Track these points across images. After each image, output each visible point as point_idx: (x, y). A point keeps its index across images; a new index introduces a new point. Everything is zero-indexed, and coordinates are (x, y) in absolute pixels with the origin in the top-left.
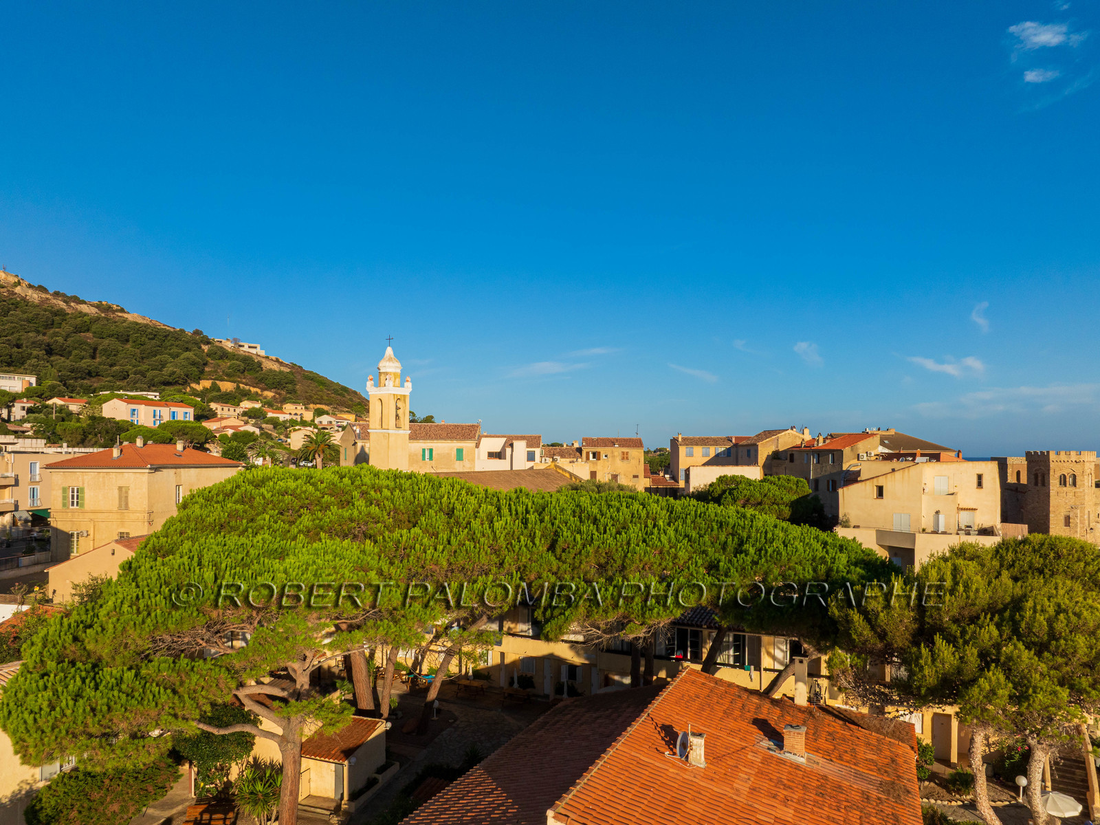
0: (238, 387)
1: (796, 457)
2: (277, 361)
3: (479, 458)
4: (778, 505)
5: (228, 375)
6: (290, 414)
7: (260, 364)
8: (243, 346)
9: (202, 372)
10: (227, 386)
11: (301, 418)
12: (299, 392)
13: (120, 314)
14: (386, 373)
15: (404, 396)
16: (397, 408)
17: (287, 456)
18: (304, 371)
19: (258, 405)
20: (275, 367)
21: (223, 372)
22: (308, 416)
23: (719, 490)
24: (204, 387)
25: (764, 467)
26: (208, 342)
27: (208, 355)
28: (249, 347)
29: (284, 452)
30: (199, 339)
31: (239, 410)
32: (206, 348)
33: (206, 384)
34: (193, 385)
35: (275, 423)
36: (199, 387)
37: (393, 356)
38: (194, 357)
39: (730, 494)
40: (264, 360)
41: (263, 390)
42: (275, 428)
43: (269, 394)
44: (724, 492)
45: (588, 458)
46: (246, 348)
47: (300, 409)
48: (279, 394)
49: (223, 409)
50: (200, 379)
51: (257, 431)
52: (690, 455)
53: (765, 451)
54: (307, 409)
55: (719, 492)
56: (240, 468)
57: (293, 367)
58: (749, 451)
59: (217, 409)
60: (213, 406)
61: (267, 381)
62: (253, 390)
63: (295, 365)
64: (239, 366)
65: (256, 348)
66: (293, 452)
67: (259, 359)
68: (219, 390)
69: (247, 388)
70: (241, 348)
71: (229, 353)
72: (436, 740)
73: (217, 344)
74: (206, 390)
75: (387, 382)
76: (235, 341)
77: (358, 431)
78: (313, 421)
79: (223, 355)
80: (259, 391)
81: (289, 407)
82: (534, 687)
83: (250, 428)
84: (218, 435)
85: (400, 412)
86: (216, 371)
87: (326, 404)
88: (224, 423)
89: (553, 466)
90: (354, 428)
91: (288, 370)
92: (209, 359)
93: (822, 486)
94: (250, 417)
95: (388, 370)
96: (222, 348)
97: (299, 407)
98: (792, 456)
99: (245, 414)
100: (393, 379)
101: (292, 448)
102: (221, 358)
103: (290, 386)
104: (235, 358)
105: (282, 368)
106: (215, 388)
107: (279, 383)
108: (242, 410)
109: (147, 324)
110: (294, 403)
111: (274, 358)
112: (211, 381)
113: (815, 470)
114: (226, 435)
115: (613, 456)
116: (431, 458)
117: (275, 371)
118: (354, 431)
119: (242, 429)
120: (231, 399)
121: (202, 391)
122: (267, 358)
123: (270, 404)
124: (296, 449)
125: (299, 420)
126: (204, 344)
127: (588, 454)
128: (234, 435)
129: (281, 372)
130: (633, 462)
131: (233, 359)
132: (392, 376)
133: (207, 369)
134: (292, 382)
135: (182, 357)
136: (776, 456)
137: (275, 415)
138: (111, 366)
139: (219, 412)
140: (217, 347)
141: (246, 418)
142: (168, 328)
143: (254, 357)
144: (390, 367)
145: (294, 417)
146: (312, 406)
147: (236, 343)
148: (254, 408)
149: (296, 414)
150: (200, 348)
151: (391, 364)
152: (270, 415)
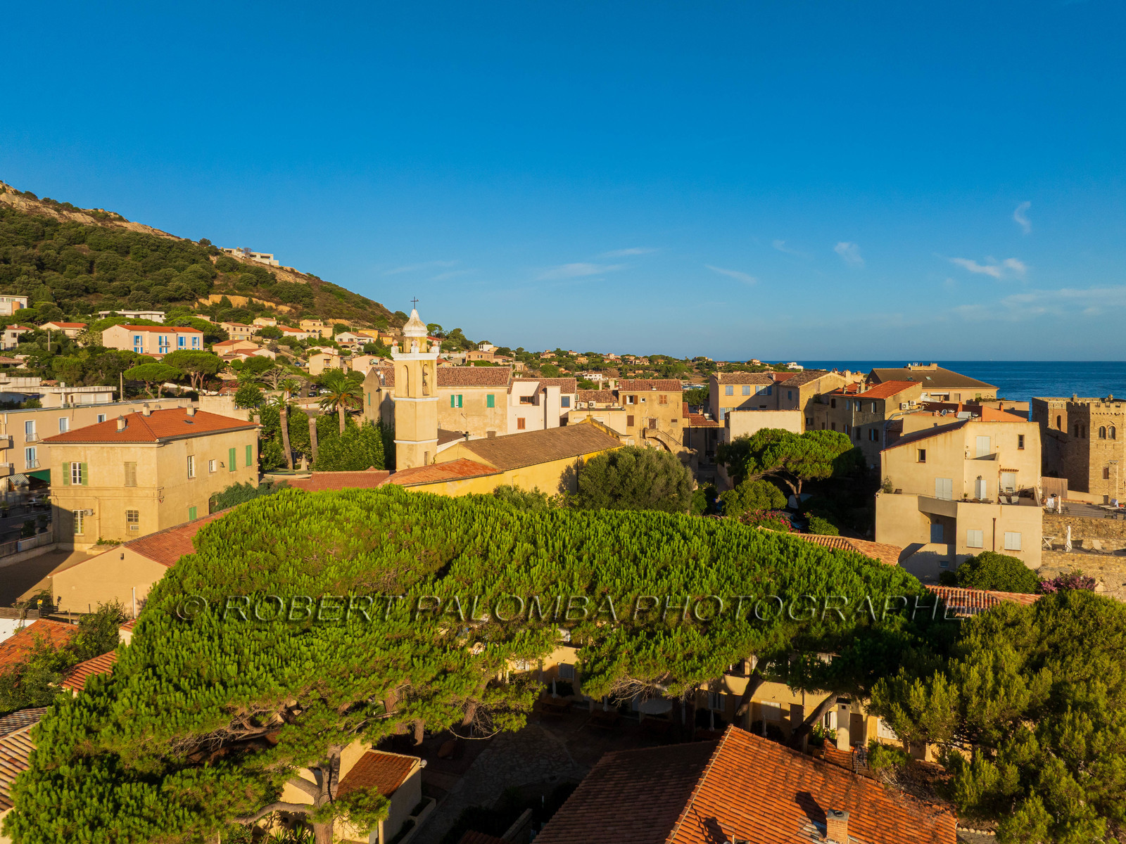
0: (251, 302)
1: (837, 403)
2: (292, 271)
3: (511, 405)
4: (820, 463)
5: (239, 289)
6: (308, 331)
7: (273, 276)
8: (255, 256)
9: (211, 286)
10: (238, 301)
11: (320, 335)
12: (317, 306)
14: (412, 339)
15: (432, 361)
16: (424, 374)
17: (305, 382)
18: (322, 282)
19: (272, 323)
20: (290, 279)
21: (234, 285)
22: (327, 333)
23: (759, 445)
24: (213, 302)
25: (806, 411)
26: (216, 253)
27: (217, 267)
28: (262, 257)
29: (302, 378)
30: (207, 249)
31: (253, 329)
32: (214, 259)
33: (216, 298)
34: (202, 300)
35: (292, 343)
36: (208, 303)
37: (418, 320)
38: (202, 270)
39: (772, 450)
40: (278, 271)
41: (278, 304)
42: (292, 348)
43: (285, 309)
44: (765, 447)
45: (624, 402)
46: (258, 259)
47: (318, 325)
48: (296, 308)
49: (234, 329)
50: (209, 293)
51: (273, 355)
52: (730, 394)
53: (806, 393)
54: (325, 324)
55: (760, 447)
56: (256, 429)
57: (309, 279)
58: (790, 393)
59: (228, 329)
60: (224, 326)
61: (281, 295)
62: (267, 304)
63: (312, 275)
64: (251, 278)
65: (268, 257)
66: (313, 377)
67: (273, 270)
68: (230, 305)
69: (261, 302)
70: (253, 259)
71: (240, 264)
72: (474, 765)
73: (227, 255)
74: (215, 304)
75: (412, 348)
76: (247, 251)
77: (382, 377)
78: (332, 338)
79: (234, 266)
80: (273, 305)
81: (306, 324)
82: (573, 694)
83: (265, 353)
84: (230, 361)
85: (427, 378)
86: (226, 285)
87: (346, 319)
88: (237, 346)
89: (588, 420)
90: (378, 373)
91: (304, 282)
92: (218, 271)
93: (864, 434)
94: (265, 337)
95: (414, 335)
96: (231, 259)
97: (317, 324)
98: (833, 401)
99: (259, 333)
100: (419, 344)
101: (311, 373)
102: (231, 270)
103: (307, 300)
104: (247, 270)
105: (298, 280)
106: (226, 303)
107: (295, 297)
108: (255, 329)
109: (149, 235)
110: (311, 319)
111: (289, 269)
112: (221, 296)
113: (857, 418)
114: (239, 361)
115: (651, 400)
116: (460, 405)
117: (290, 283)
118: (379, 377)
119: (256, 353)
120: (242, 316)
121: (211, 308)
122: (281, 268)
123: (284, 320)
124: (315, 374)
125: (317, 337)
126: (213, 255)
127: (624, 397)
128: (248, 360)
129: (297, 285)
130: (672, 406)
131: (244, 271)
132: (418, 342)
133: (216, 282)
134: (309, 295)
135: (188, 270)
136: (817, 400)
137: (292, 334)
139: (231, 332)
140: (226, 258)
141: (260, 338)
142: (172, 238)
143: (267, 268)
144: (415, 331)
145: (313, 335)
146: (331, 321)
147: (247, 254)
148: (268, 327)
149: (314, 331)
150: (208, 259)
151: (417, 328)
152: (286, 334)
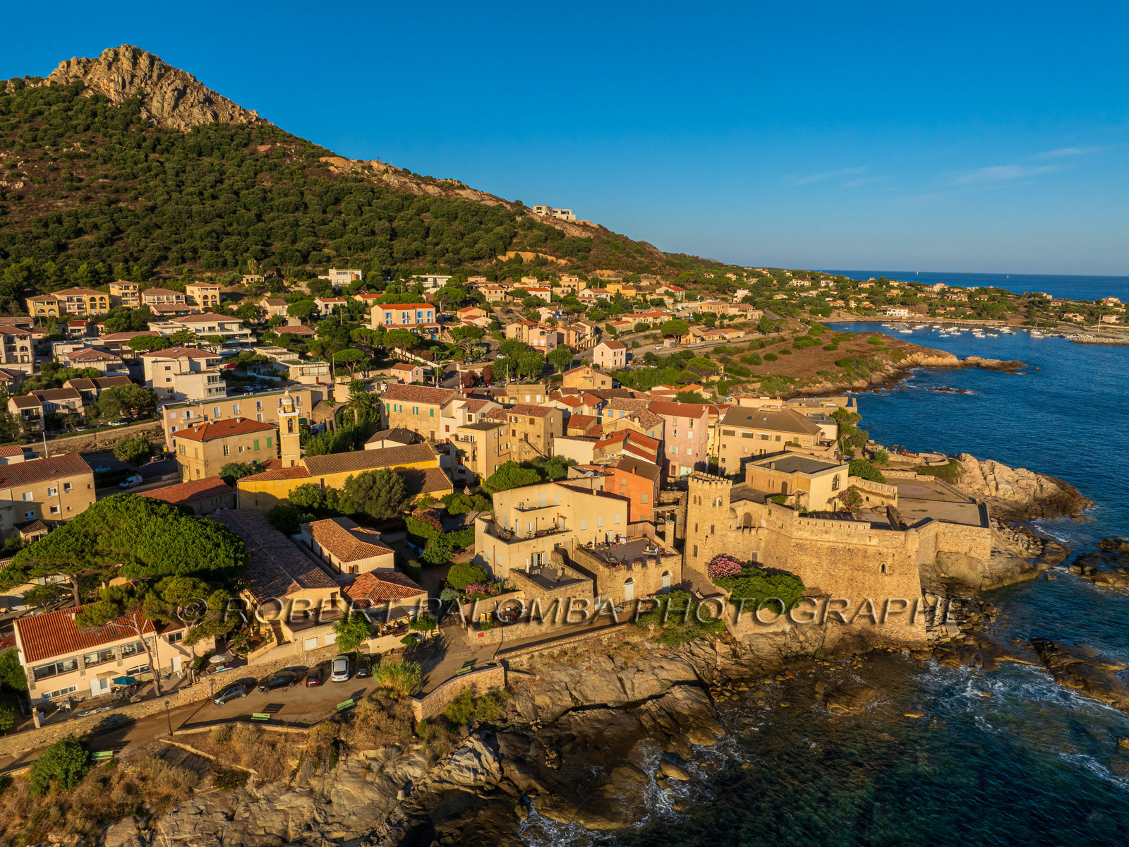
2: (583, 225)
5: (531, 246)
6: (565, 286)
8: (556, 212)
9: (510, 243)
13: (457, 191)
19: (533, 281)
21: (529, 242)
22: (581, 287)
24: (508, 259)
26: (523, 213)
27: (520, 227)
28: (563, 213)
30: (517, 210)
31: (505, 291)
32: (519, 219)
33: (511, 255)
34: (500, 257)
36: (504, 259)
40: (570, 226)
41: (558, 258)
43: (562, 262)
45: (510, 421)
46: (559, 215)
47: (574, 280)
48: (571, 261)
49: (490, 292)
50: (506, 250)
57: (597, 231)
62: (550, 258)
63: (602, 227)
64: (542, 236)
67: (565, 226)
69: (545, 256)
70: (553, 215)
71: (537, 223)
79: (531, 225)
80: (554, 259)
83: (480, 320)
86: (522, 242)
88: (470, 313)
91: (589, 236)
96: (531, 219)
102: (529, 228)
104: (541, 228)
105: (585, 235)
107: (574, 251)
111: (582, 222)
112: (515, 252)
115: (525, 421)
116: (418, 413)
119: (475, 321)
121: (506, 262)
122: (574, 223)
126: (519, 215)
127: (511, 417)
129: (581, 239)
131: (539, 230)
133: (515, 241)
134: (588, 247)
135: (494, 231)
137: (538, 293)
138: (437, 244)
140: (529, 217)
143: (560, 224)
147: (550, 210)
149: (569, 286)
150: (513, 220)
